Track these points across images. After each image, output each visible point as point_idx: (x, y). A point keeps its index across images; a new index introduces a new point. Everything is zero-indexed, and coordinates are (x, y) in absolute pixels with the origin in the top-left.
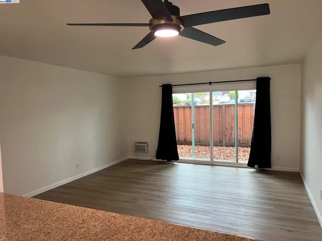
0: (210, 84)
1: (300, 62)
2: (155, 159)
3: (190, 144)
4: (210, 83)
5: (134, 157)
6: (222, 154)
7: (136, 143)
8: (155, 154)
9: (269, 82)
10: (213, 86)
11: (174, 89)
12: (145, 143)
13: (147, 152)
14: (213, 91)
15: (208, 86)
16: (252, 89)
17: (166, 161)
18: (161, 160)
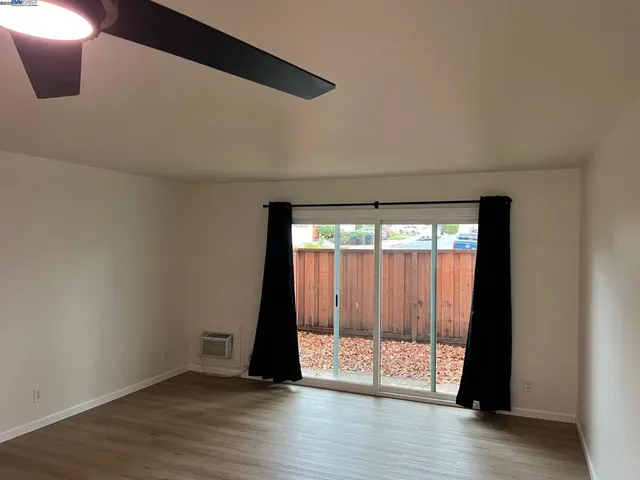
0: (377, 207)
1: (580, 165)
2: (246, 375)
3: (328, 330)
4: (376, 205)
5: (199, 369)
6: (407, 362)
7: (205, 333)
8: (248, 364)
9: (509, 207)
10: (382, 212)
11: (296, 213)
12: (226, 336)
13: (230, 358)
14: (382, 222)
15: (372, 212)
16: (471, 222)
17: (272, 380)
18: (260, 378)
